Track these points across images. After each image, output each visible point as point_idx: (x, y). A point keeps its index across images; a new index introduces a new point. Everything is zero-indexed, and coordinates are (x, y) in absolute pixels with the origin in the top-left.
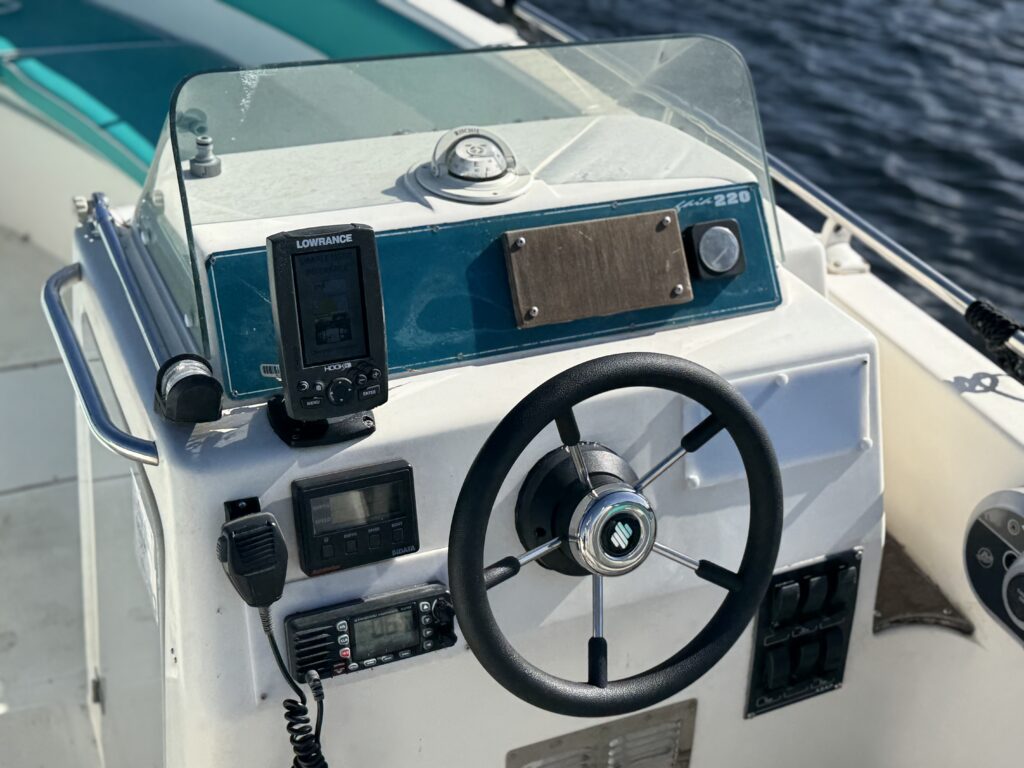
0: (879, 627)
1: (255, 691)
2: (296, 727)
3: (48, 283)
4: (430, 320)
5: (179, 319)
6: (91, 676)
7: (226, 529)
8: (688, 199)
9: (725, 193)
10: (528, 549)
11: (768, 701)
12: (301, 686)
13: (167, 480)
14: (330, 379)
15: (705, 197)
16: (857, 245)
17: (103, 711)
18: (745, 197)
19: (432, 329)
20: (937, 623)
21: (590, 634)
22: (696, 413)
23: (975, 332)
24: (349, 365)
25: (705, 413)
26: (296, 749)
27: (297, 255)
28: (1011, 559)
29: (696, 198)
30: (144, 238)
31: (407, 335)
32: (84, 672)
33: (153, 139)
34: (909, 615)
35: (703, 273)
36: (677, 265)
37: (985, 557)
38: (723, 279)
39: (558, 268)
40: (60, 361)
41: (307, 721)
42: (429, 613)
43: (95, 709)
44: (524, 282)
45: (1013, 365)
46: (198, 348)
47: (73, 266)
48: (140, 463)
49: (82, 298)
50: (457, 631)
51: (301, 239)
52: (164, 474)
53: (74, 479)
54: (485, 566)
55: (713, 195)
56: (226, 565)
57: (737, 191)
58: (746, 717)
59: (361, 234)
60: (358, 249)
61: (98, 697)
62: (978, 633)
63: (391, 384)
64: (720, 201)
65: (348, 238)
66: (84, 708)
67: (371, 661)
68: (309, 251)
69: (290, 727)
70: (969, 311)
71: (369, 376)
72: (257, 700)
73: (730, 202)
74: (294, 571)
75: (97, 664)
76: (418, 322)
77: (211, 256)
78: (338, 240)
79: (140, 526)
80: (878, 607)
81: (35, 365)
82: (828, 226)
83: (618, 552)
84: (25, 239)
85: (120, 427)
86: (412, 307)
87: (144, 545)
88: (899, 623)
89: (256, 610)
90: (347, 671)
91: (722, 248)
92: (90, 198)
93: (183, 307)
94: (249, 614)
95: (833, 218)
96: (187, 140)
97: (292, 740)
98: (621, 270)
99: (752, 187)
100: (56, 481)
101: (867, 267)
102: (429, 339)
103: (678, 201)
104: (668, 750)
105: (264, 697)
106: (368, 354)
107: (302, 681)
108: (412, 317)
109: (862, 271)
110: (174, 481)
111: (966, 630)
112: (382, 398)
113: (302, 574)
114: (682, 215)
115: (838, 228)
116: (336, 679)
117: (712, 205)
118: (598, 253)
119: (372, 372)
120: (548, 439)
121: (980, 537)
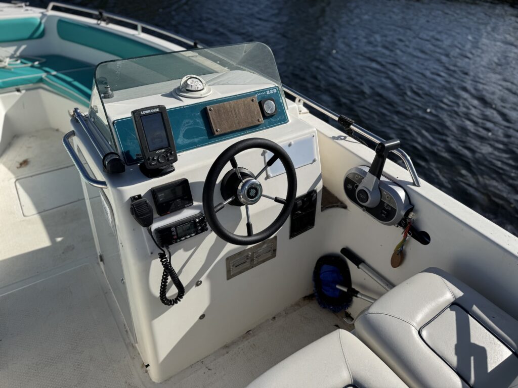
0: (323, 209)
1: (149, 252)
2: (163, 260)
3: (64, 137)
4: (187, 135)
5: (107, 143)
6: (99, 254)
7: (132, 205)
8: (259, 93)
9: (269, 90)
10: (225, 200)
11: (295, 233)
12: (163, 249)
13: (111, 192)
14: (159, 155)
15: (263, 92)
16: (305, 105)
17: (104, 264)
18: (275, 91)
19: (188, 138)
20: (337, 206)
21: (247, 222)
22: (270, 155)
23: (341, 125)
24: (164, 150)
25: (272, 154)
26: (164, 267)
27: (141, 116)
28: (357, 186)
29: (261, 92)
30: (92, 119)
31: (180, 141)
32: (97, 254)
33: (91, 88)
34: (330, 205)
35: (266, 114)
36: (258, 113)
37: (350, 187)
38: (271, 116)
39: (223, 116)
40: (74, 165)
41: (166, 258)
42: (199, 222)
43: (101, 263)
44: (214, 121)
45: (351, 133)
46: (113, 150)
47: (72, 132)
48: (102, 188)
49: (76, 141)
50: (208, 226)
51: (142, 111)
52: (109, 191)
53: (84, 199)
54: (214, 206)
55: (266, 91)
56: (134, 216)
57: (273, 89)
58: (290, 239)
59: (162, 108)
60: (161, 113)
61: (102, 260)
62: (348, 208)
63: (178, 155)
64: (268, 93)
65: (158, 110)
66: (98, 263)
67: (184, 238)
68: (146, 115)
69: (161, 261)
70: (339, 119)
71: (171, 154)
72: (150, 254)
73: (271, 93)
74: (156, 215)
75: (100, 250)
76: (183, 136)
77: (114, 121)
78: (154, 110)
79: (105, 208)
80: (322, 204)
81: (67, 167)
82: (297, 100)
83: (252, 197)
84: (57, 130)
85: (94, 178)
86: (181, 132)
87: (107, 214)
88: (327, 208)
89: (146, 228)
90: (176, 242)
91: (270, 106)
92: (74, 110)
93: (107, 139)
94: (144, 230)
95: (298, 98)
96: (101, 87)
97: (162, 264)
98: (242, 115)
99: (276, 88)
100: (79, 200)
101: (308, 111)
102: (187, 141)
103: (256, 93)
104: (270, 251)
105: (152, 253)
106: (169, 146)
107: (163, 247)
108: (181, 135)
109: (307, 113)
110: (112, 192)
111: (345, 207)
112: (175, 160)
113: (158, 216)
114: (258, 98)
115: (300, 101)
116: (173, 245)
117: (266, 94)
118: (235, 111)
119: (171, 152)
120: (228, 167)
121: (347, 181)
